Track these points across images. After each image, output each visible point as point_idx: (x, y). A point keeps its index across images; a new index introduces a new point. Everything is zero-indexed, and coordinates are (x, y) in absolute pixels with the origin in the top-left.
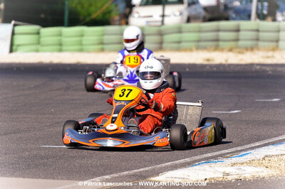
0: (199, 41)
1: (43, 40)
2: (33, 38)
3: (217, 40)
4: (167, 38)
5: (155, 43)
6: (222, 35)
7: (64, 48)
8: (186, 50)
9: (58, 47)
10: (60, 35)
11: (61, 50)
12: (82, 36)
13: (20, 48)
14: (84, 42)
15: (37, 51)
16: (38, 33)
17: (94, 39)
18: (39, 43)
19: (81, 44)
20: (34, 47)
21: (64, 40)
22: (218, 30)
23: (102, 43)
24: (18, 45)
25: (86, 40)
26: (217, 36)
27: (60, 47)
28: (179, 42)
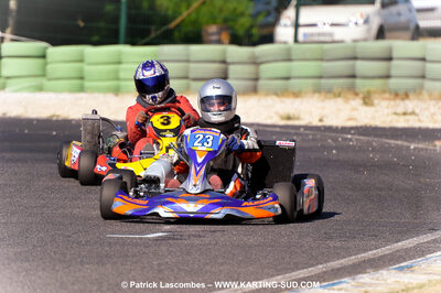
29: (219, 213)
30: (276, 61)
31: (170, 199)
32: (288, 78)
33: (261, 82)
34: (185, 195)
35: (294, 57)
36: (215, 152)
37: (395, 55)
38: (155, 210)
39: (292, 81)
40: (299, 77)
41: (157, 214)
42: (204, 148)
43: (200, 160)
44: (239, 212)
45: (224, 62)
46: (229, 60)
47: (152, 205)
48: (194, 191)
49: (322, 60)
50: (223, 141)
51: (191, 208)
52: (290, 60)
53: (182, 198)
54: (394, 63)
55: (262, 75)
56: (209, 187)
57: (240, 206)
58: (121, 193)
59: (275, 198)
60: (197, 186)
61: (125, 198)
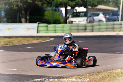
0: (107, 28)
1: (49, 29)
2: (45, 28)
3: (114, 28)
4: (95, 28)
5: (91, 29)
6: (115, 26)
7: (57, 31)
8: (103, 31)
9: (54, 31)
10: (55, 27)
11: (56, 32)
12: (63, 27)
13: (40, 32)
14: (64, 30)
15: (47, 33)
16: (47, 26)
17: (68, 28)
18: (47, 30)
19: (63, 30)
20: (46, 31)
21: (57, 29)
22: (114, 25)
23: (71, 30)
24: (40, 31)
25: (65, 29)
26: (114, 27)
27: (55, 31)
28: (99, 29)
29: (61, 65)
31: (49, 62)
34: (53, 61)
36: (63, 50)
41: (46, 65)
42: (60, 49)
43: (59, 52)
44: (65, 65)
47: (45, 63)
48: (55, 60)
50: (66, 48)
51: (54, 64)
53: (53, 62)
56: (59, 59)
58: (40, 60)
59: (75, 62)
60: (56, 58)
61: (40, 61)
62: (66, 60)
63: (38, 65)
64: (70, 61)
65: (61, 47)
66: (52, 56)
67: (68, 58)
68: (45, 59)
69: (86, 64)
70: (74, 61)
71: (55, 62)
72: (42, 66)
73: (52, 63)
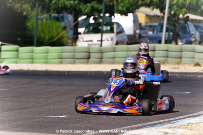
29: (115, 111)
30: (109, 52)
31: (97, 105)
32: (114, 58)
33: (103, 60)
34: (103, 103)
35: (116, 50)
36: (119, 86)
37: (156, 49)
38: (91, 109)
39: (116, 59)
40: (118, 57)
41: (91, 111)
42: (115, 85)
43: (112, 90)
44: (123, 111)
45: (89, 52)
46: (90, 51)
47: (90, 107)
48: (106, 102)
49: (128, 51)
50: (124, 82)
51: (105, 109)
52: (115, 51)
53: (102, 105)
54: (156, 52)
55: (104, 57)
56: (113, 100)
57: (124, 108)
58: (81, 102)
59: (140, 105)
60: (108, 100)
61: (82, 104)
62: (124, 102)
63: (78, 111)
64: (131, 104)
65: (116, 82)
66: (102, 95)
67: (128, 100)
68: (89, 101)
69: (158, 109)
70: (138, 104)
71: (105, 105)
72: (84, 112)
73: (101, 108)
